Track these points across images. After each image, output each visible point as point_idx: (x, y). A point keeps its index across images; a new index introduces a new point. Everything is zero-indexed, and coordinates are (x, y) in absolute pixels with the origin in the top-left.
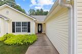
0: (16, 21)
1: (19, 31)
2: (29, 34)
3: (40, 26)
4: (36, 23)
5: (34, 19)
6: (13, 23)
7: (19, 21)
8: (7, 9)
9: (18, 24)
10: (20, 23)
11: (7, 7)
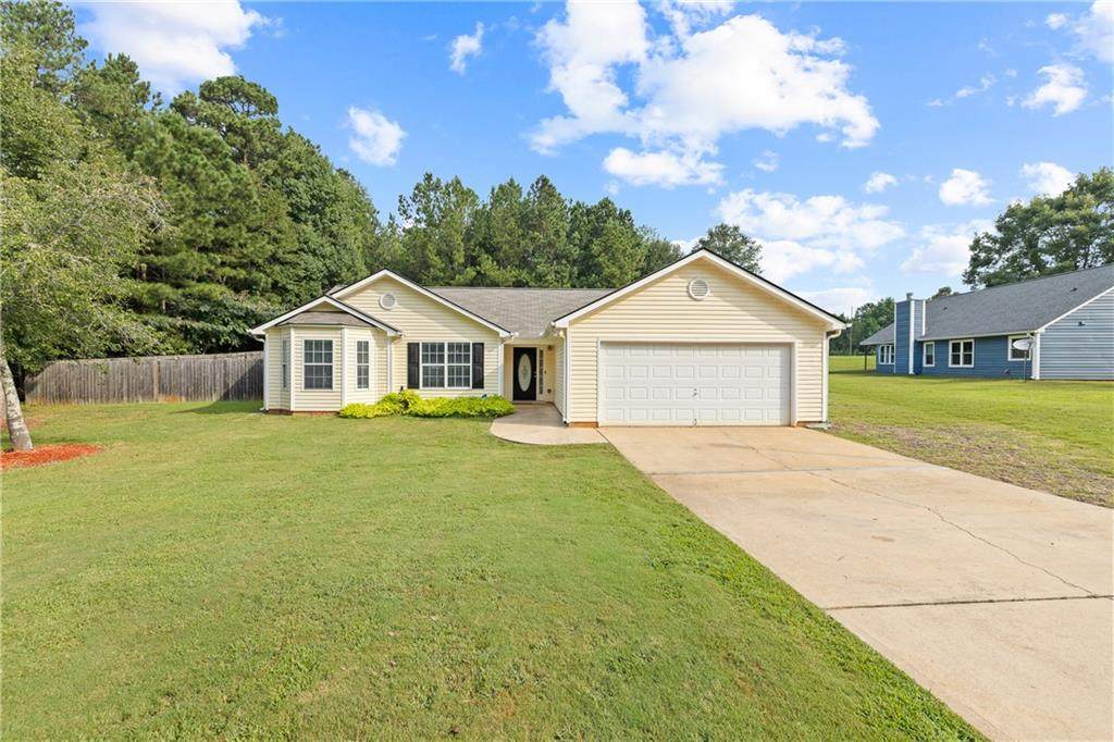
0: (421, 339)
1: (435, 381)
2: (478, 393)
3: (525, 361)
4: (506, 347)
5: (503, 334)
6: (412, 349)
7: (436, 339)
8: (389, 290)
9: (435, 350)
10: (441, 346)
11: (386, 279)
